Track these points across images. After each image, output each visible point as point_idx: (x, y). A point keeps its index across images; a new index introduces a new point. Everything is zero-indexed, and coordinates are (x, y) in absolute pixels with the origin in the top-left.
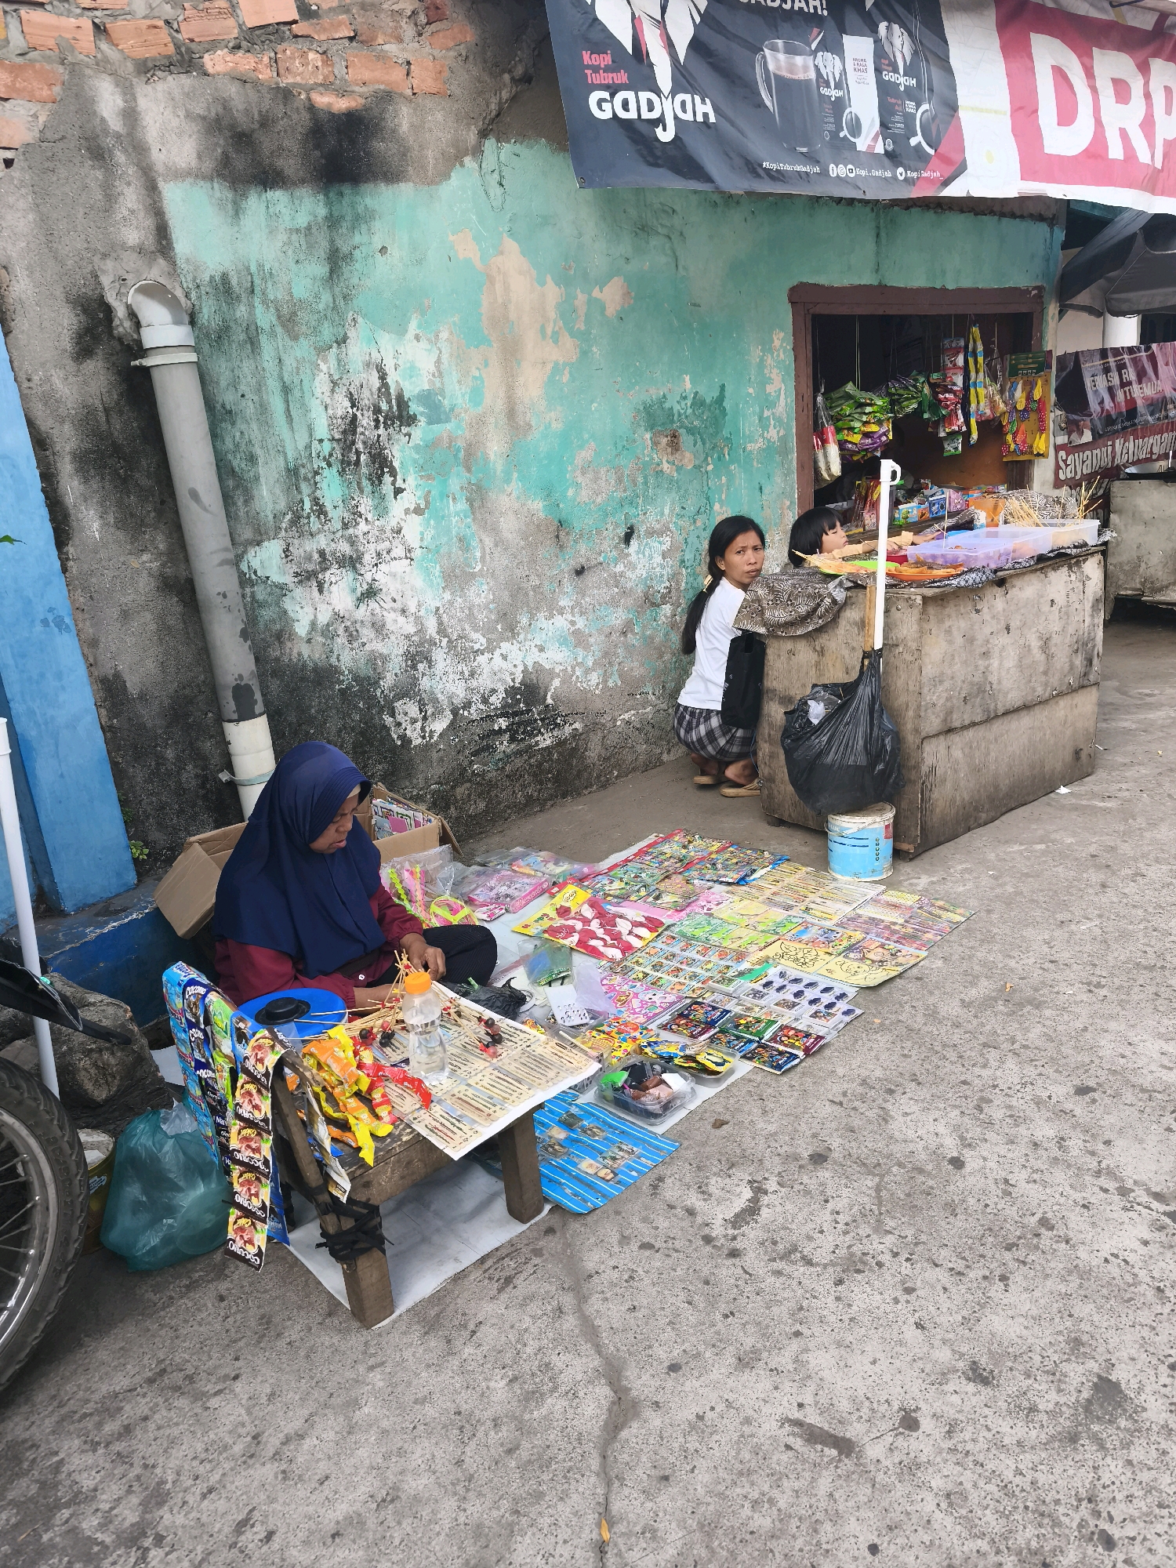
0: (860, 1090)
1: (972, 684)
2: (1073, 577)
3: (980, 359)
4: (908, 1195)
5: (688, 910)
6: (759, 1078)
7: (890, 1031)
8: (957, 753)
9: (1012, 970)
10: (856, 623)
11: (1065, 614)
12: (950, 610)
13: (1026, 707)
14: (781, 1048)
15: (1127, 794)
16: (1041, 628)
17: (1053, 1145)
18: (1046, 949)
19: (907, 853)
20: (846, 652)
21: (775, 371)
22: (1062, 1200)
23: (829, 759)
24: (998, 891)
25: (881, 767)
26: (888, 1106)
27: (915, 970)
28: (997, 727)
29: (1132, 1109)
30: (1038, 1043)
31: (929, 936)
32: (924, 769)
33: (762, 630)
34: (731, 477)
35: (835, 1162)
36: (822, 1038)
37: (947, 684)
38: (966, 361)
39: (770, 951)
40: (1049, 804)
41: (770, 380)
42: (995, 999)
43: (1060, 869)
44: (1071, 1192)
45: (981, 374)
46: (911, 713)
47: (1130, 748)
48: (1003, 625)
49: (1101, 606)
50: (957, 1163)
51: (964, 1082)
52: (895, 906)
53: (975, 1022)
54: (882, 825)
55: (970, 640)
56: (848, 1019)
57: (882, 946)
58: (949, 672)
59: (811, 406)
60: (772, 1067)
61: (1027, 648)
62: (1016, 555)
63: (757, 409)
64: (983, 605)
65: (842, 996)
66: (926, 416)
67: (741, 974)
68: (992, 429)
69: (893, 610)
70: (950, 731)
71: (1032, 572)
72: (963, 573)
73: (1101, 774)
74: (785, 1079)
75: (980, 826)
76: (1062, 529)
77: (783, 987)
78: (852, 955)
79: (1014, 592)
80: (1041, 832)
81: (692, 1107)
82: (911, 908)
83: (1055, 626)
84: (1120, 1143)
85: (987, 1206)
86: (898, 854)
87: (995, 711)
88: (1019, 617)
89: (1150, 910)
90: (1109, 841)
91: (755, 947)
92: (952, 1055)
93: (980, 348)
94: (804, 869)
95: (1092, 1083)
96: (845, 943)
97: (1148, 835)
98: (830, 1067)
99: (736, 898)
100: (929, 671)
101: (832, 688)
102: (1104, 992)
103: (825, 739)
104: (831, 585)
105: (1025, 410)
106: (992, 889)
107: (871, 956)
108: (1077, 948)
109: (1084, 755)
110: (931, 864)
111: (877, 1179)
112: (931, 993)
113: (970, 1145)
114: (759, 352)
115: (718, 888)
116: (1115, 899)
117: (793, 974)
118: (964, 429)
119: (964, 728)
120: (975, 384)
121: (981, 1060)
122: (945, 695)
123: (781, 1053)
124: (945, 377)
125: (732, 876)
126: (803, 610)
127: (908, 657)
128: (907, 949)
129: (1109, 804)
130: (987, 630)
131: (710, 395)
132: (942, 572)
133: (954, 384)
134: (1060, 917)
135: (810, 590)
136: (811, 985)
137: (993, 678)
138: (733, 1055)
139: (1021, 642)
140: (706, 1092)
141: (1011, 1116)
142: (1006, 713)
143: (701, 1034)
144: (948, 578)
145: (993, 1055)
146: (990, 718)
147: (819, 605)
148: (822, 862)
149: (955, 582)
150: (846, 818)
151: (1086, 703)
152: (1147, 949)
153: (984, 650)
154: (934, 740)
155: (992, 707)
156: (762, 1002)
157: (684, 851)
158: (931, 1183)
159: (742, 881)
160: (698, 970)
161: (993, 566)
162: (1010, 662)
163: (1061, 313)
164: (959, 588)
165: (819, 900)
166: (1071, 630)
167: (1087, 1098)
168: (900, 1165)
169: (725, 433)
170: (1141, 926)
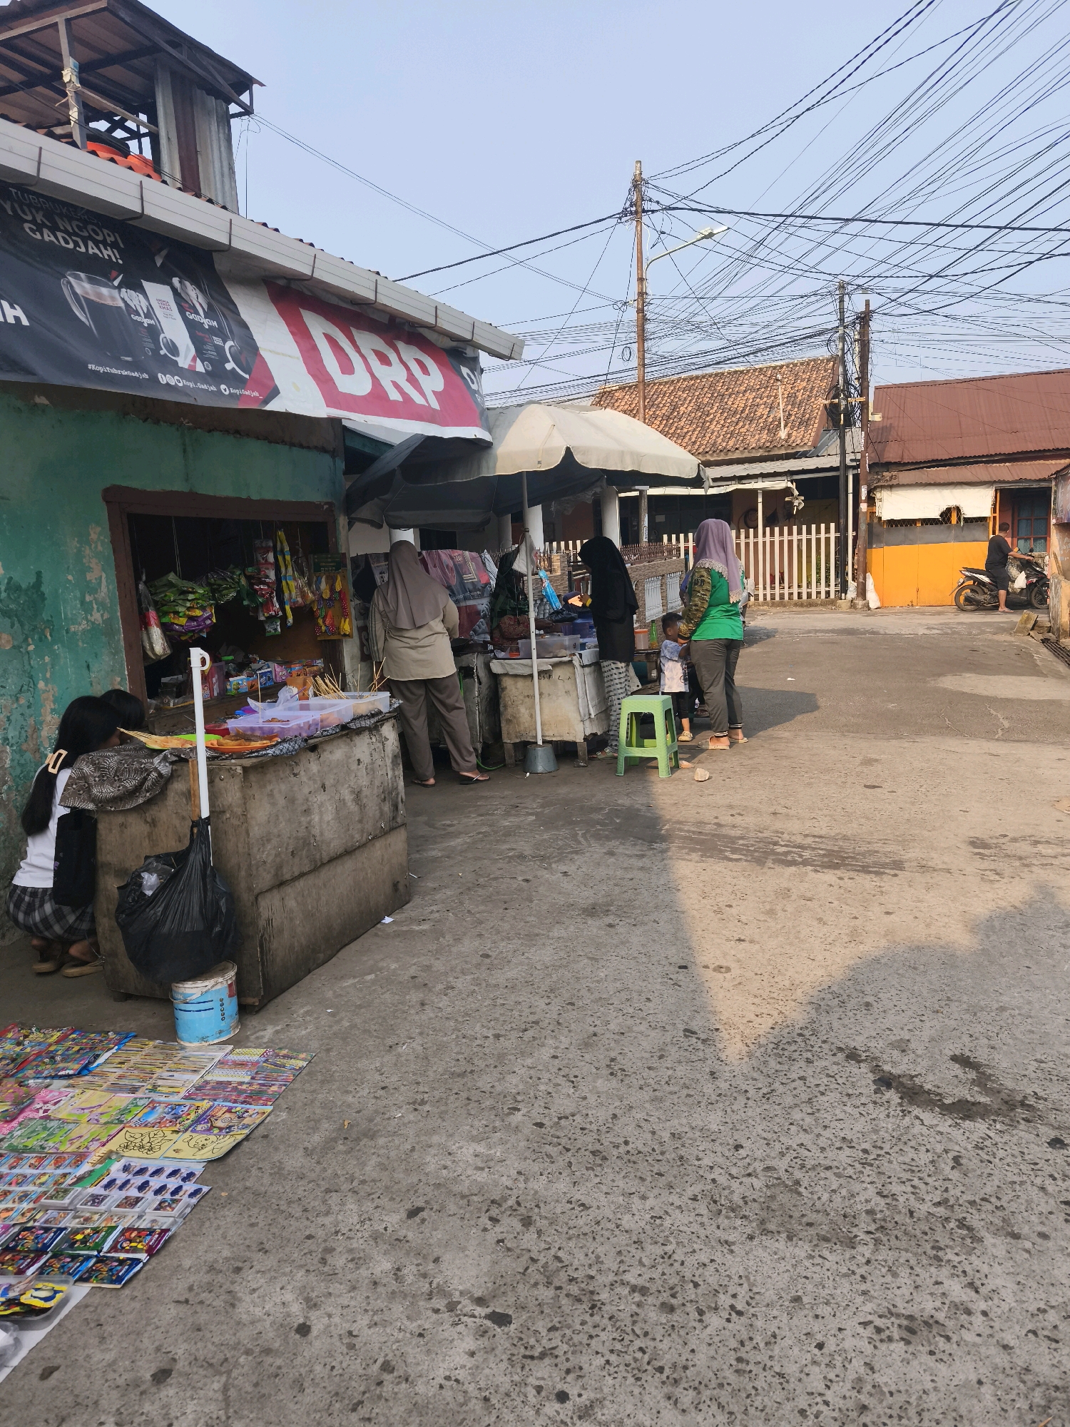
0: (207, 1278)
1: (297, 838)
2: (374, 740)
3: (288, 557)
4: (256, 1385)
5: (20, 1119)
6: (96, 1300)
7: (237, 1201)
8: (291, 903)
9: (349, 1106)
10: (183, 794)
11: (371, 770)
12: (270, 776)
13: (348, 852)
14: (122, 1256)
15: (437, 915)
16: (352, 784)
17: (390, 1280)
18: (377, 1077)
19: (253, 1006)
20: (176, 822)
21: (94, 561)
22: (401, 1336)
23: (165, 929)
24: (336, 1028)
25: (218, 929)
26: (236, 1288)
27: (261, 1130)
28: (325, 873)
29: (455, 1218)
30: (375, 1175)
31: (274, 1088)
32: (262, 923)
33: (91, 806)
34: (55, 657)
35: (180, 1374)
36: (167, 1230)
37: (274, 842)
38: (276, 558)
39: (113, 1146)
40: (376, 935)
41: (90, 569)
42: (335, 1140)
43: (387, 996)
44: (408, 1323)
45: (290, 569)
46: (243, 873)
47: (438, 874)
48: (319, 784)
49: (400, 761)
50: (304, 1330)
51: (309, 1237)
52: (242, 1065)
53: (318, 1169)
54: (225, 985)
55: (291, 800)
56: (194, 1200)
57: (229, 1111)
58: (275, 831)
59: (134, 592)
60: (112, 1282)
61: (342, 801)
62: (325, 723)
63: (78, 594)
64: (300, 769)
65: (191, 1175)
66: (245, 603)
67: (80, 1179)
68: (305, 614)
69: (217, 780)
70: (281, 884)
71: (338, 737)
72: (278, 743)
73: (417, 900)
74: (127, 1291)
75: (319, 966)
76: (360, 701)
77: (127, 1182)
78: (199, 1128)
79: (326, 756)
80: (371, 962)
81: (15, 1362)
82: (258, 1062)
83: (364, 781)
84: (447, 1257)
85: (333, 1368)
86: (244, 1010)
87: (321, 859)
88: (332, 777)
89: (460, 1019)
90: (424, 960)
91: (96, 1144)
92: (296, 1210)
93: (287, 549)
94: (151, 1043)
95: (420, 1203)
96: (193, 1116)
97: (454, 950)
98: (175, 1262)
99: (78, 1091)
100: (256, 831)
101: (163, 858)
102: (427, 1107)
103: (161, 909)
104: (156, 761)
105: (330, 599)
106: (330, 1027)
107: (219, 1124)
108: (403, 1070)
109: (401, 887)
110: (276, 1013)
111: (224, 1379)
112: (276, 1149)
113: (315, 1305)
114: (75, 543)
115: (57, 1084)
116: (432, 1015)
117: (137, 1164)
118: (280, 614)
119: (295, 879)
120: (285, 576)
121: (323, 1208)
122: (273, 852)
123: (122, 1262)
124: (259, 571)
125: (72, 1068)
126: (130, 784)
127: (235, 822)
128: (253, 1108)
129: (425, 927)
130: (306, 791)
131: (26, 581)
132: (258, 744)
133: (267, 577)
134: (389, 1042)
135: (136, 765)
136: (158, 1172)
137: (316, 831)
138: (66, 1282)
139: (337, 798)
140: (33, 1337)
141: (352, 1260)
142: (331, 860)
143: (29, 1266)
144: (265, 748)
145: (334, 1199)
146: (318, 867)
147: (145, 779)
148: (169, 1032)
149: (270, 752)
150: (189, 984)
151: (398, 841)
152: (460, 1057)
153: (305, 807)
154: (268, 895)
155: (318, 856)
156: (102, 1207)
157: (18, 1049)
158: (279, 1362)
159: (84, 1070)
160: (30, 1188)
161: (304, 735)
162: (329, 816)
163: (350, 524)
164: (275, 757)
165: (166, 1075)
166: (377, 783)
167: (417, 1219)
168: (248, 1352)
169: (45, 616)
170: (454, 1036)
